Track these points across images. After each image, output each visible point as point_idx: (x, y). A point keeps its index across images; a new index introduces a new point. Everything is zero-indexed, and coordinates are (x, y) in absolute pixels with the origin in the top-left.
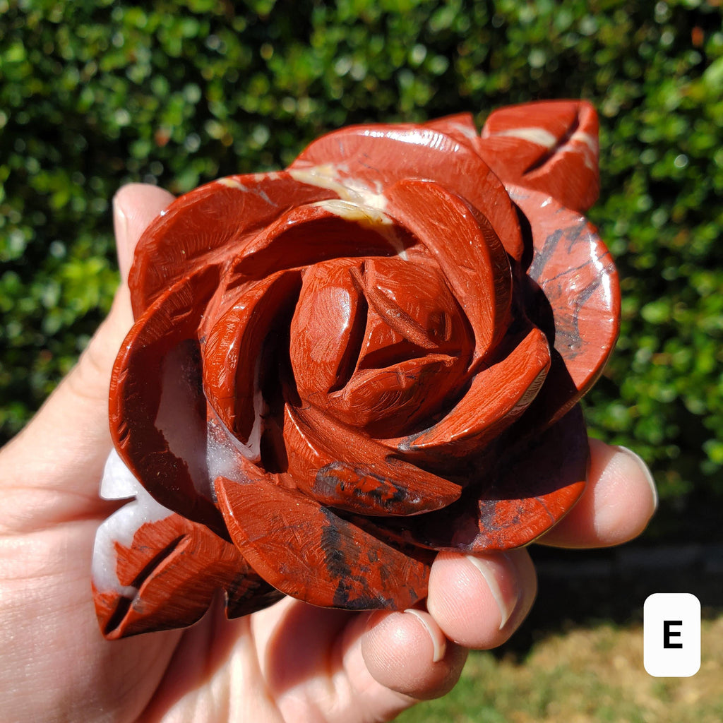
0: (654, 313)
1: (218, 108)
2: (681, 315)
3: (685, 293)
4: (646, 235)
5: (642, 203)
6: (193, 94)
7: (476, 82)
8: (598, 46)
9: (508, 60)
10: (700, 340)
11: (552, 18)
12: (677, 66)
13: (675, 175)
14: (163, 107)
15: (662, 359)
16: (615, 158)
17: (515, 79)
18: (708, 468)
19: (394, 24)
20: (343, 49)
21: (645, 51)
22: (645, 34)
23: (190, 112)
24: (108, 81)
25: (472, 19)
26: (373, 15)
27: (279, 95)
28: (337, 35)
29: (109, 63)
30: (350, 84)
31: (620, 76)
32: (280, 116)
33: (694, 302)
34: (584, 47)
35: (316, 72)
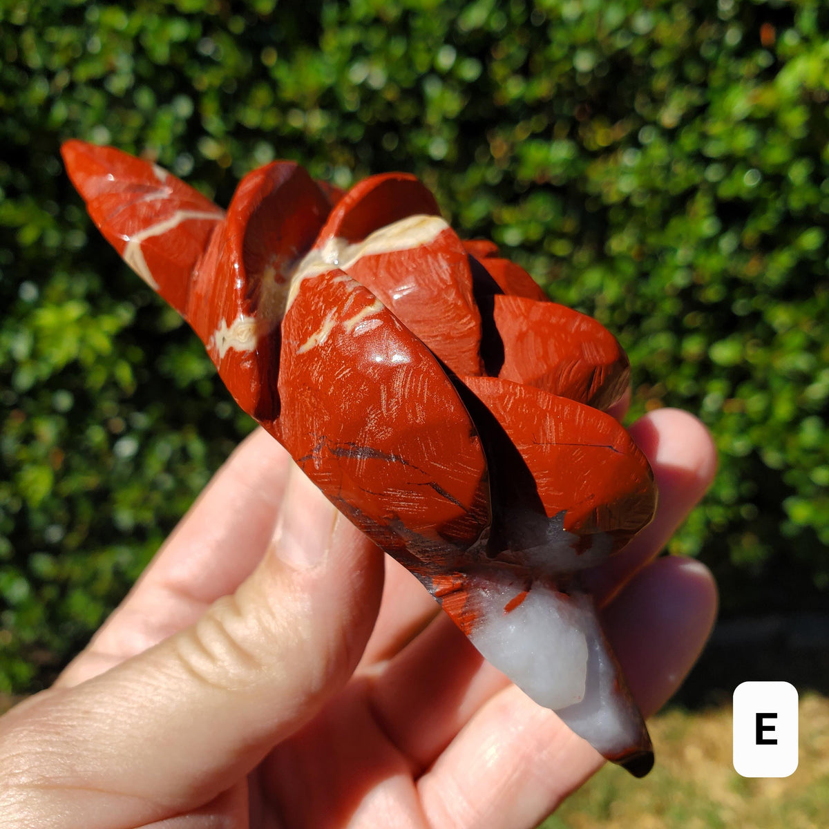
0: (725, 353)
1: (213, 123)
2: (756, 355)
3: (759, 329)
4: (713, 264)
5: (707, 226)
6: (183, 107)
7: (514, 89)
8: (654, 46)
9: (550, 64)
10: (776, 384)
11: (601, 14)
12: (745, 68)
13: (744, 195)
14: (148, 123)
15: (734, 405)
16: (675, 175)
17: (559, 86)
18: (788, 529)
19: (418, 23)
20: (358, 52)
21: (708, 52)
22: (708, 32)
23: (180, 129)
24: (85, 93)
25: (508, 16)
26: (393, 13)
27: (285, 107)
28: (351, 36)
29: (84, 72)
30: (367, 94)
31: (681, 80)
32: (285, 131)
33: (769, 339)
34: (638, 48)
35: (328, 81)
